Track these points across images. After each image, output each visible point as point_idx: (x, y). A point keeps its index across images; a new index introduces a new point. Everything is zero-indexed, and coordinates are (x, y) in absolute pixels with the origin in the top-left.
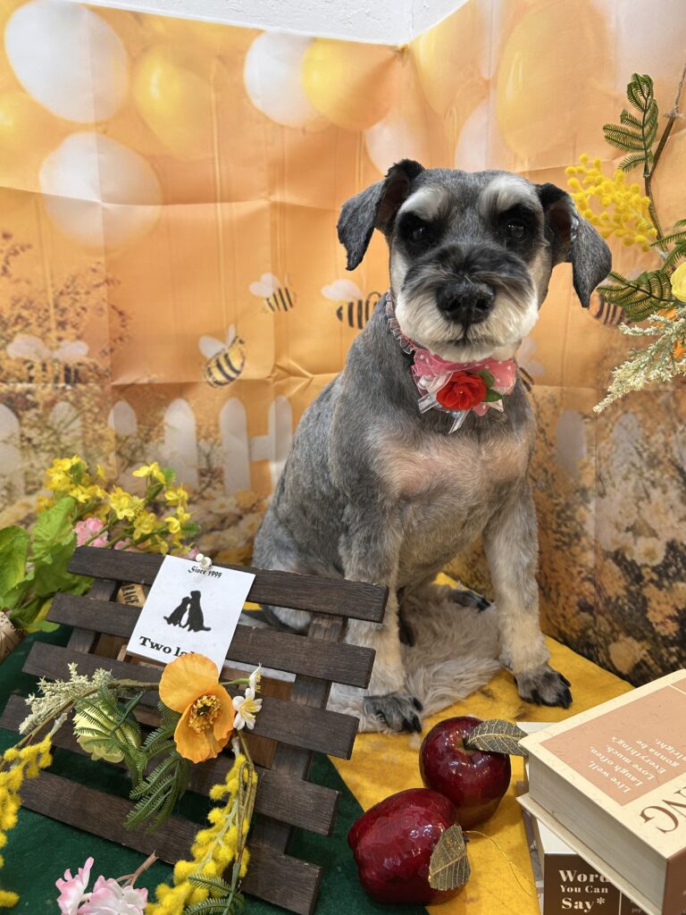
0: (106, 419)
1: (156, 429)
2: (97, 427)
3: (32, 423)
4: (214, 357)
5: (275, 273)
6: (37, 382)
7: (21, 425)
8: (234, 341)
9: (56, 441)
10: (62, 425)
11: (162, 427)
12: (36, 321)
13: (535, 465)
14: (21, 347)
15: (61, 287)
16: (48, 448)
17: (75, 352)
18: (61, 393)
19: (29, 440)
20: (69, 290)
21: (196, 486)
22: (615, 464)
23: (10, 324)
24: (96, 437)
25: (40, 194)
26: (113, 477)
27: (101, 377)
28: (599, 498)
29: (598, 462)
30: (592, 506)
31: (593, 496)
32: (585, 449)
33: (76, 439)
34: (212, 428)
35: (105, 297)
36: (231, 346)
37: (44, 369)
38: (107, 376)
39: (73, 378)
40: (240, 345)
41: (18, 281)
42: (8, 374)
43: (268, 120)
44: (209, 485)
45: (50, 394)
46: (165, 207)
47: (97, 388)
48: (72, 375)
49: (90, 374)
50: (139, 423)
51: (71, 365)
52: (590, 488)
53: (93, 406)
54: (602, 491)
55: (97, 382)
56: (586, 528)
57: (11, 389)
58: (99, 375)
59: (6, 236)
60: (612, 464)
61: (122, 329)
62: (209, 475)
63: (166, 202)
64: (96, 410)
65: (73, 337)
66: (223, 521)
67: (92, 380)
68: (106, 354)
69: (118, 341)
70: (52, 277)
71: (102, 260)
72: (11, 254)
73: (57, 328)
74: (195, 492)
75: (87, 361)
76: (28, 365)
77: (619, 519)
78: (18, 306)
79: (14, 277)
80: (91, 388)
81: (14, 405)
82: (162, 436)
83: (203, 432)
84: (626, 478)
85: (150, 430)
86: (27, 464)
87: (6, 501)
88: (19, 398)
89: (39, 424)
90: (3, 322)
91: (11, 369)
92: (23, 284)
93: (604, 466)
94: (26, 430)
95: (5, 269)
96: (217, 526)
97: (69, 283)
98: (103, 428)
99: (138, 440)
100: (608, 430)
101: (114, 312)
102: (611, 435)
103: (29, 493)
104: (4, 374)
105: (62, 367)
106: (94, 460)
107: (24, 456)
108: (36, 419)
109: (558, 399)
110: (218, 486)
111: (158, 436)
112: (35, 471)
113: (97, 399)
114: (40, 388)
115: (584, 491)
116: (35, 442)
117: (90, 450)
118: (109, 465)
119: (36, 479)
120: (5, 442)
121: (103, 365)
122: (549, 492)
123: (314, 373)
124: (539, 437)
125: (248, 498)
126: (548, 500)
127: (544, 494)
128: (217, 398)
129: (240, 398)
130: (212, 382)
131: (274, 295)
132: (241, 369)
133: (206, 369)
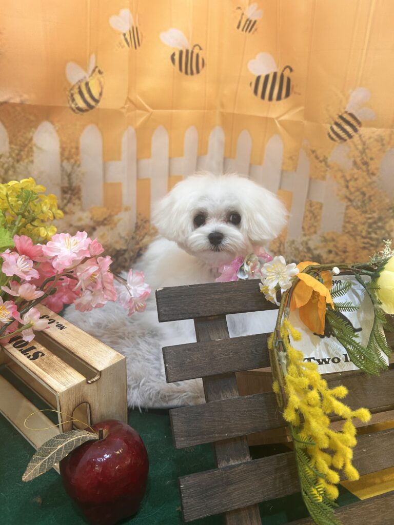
1: (26, 149)
4: (77, 83)
8: (94, 71)
11: (31, 148)
13: (353, 190)
21: (60, 201)
34: (73, 151)
40: (99, 76)
44: (69, 202)
50: (11, 143)
62: (70, 192)
82: (32, 156)
83: (66, 154)
85: (21, 150)
99: (10, 159)
110: (77, 202)
111: (27, 157)
122: (364, 209)
123: (153, 108)
124: (361, 168)
125: (100, 213)
126: (361, 215)
127: (359, 210)
128: (78, 123)
129: (97, 125)
130: (74, 108)
131: (130, 31)
132: (100, 98)
133: (70, 95)
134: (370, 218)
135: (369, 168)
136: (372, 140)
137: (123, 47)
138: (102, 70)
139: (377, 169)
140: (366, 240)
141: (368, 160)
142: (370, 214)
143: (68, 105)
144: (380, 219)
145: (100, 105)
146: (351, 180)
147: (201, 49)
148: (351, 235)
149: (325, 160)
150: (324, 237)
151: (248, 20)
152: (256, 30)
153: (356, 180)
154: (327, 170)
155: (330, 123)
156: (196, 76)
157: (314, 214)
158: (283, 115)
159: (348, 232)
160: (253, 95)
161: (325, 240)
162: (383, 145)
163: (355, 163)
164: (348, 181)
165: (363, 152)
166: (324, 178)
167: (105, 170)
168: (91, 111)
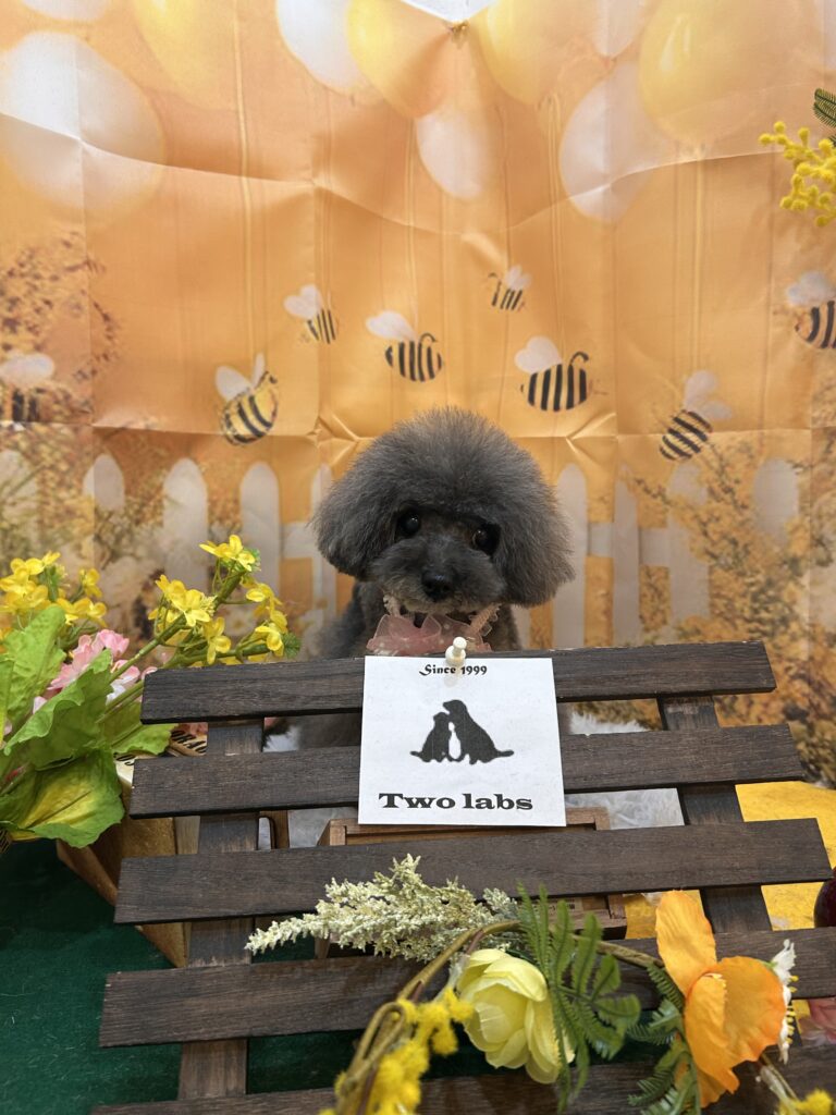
0: (80, 481)
1: (152, 503)
2: (63, 494)
4: (236, 398)
8: (262, 378)
10: (7, 490)
11: (160, 501)
13: (715, 538)
15: (11, 263)
17: (33, 371)
18: (8, 436)
20: (24, 270)
24: (61, 511)
27: (75, 414)
28: (818, 569)
29: (816, 523)
30: (805, 580)
31: (807, 567)
32: (795, 508)
33: (29, 513)
34: (230, 505)
35: (85, 287)
36: (259, 385)
38: (84, 412)
39: (26, 413)
40: (271, 386)
46: (170, 168)
47: (66, 431)
48: (25, 409)
49: (56, 408)
50: (128, 492)
51: (24, 390)
52: (803, 557)
53: (57, 461)
54: (824, 557)
55: (67, 421)
56: (797, 609)
58: (73, 410)
61: (108, 343)
63: (170, 162)
64: (63, 467)
65: (31, 346)
67: (58, 418)
69: (103, 360)
71: (80, 228)
73: (2, 330)
75: (52, 386)
80: (57, 432)
82: (161, 514)
83: (218, 511)
85: (143, 505)
93: (828, 525)
97: (24, 258)
98: (74, 497)
99: (125, 519)
101: (98, 314)
105: (9, 392)
109: (756, 446)
111: (153, 516)
113: (66, 449)
115: (794, 563)
117: (49, 532)
118: (81, 557)
121: (79, 394)
122: (740, 569)
123: (360, 435)
124: (723, 499)
126: (736, 580)
127: (731, 572)
128: (238, 460)
129: (270, 463)
130: (231, 437)
131: (318, 317)
132: (273, 420)
133: (224, 416)
134: (752, 584)
135: (736, 497)
136: (732, 451)
137: (308, 340)
138: (275, 377)
139: (748, 497)
140: (753, 626)
141: (732, 485)
142: (752, 576)
143: (221, 433)
144: (770, 583)
145: (275, 431)
146: (709, 520)
147: (433, 340)
148: (727, 619)
149: (661, 493)
150: (680, 629)
151: (508, 291)
152: (523, 304)
153: (718, 519)
154: (667, 510)
155: (661, 432)
156: (428, 382)
157: (656, 590)
158: (579, 430)
159: (721, 614)
160: (528, 405)
161: (684, 634)
162: (751, 457)
163: (711, 492)
164: (705, 524)
165: (721, 472)
166: (663, 524)
167: (283, 536)
168: (259, 441)
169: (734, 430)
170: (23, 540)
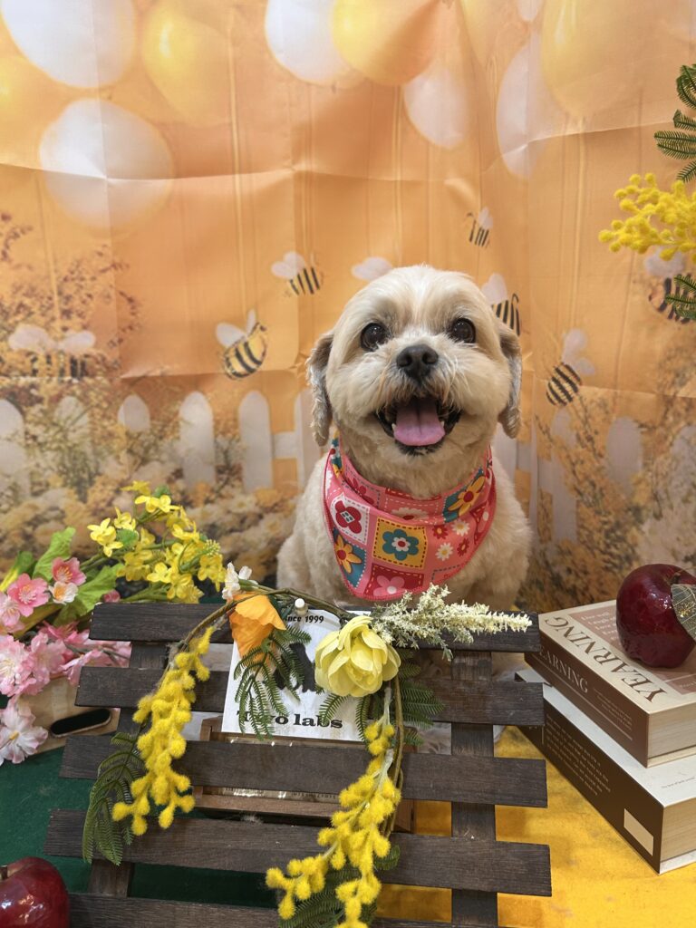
0: (116, 414)
1: (171, 424)
2: (106, 423)
3: (36, 420)
4: (233, 345)
5: (299, 251)
6: (42, 375)
7: (25, 421)
8: (255, 328)
9: (62, 439)
10: (69, 422)
11: (177, 423)
12: (40, 309)
13: (581, 477)
14: (24, 337)
15: (65, 273)
16: (54, 446)
17: (81, 343)
18: (67, 388)
19: (34, 438)
20: (74, 276)
21: (213, 484)
22: (674, 483)
23: (12, 313)
24: (105, 434)
25: (40, 171)
26: (125, 477)
27: (110, 370)
28: (654, 520)
29: (654, 479)
30: (645, 528)
31: (648, 516)
32: (640, 463)
33: (84, 436)
34: (231, 423)
35: (112, 283)
36: (251, 334)
37: (49, 362)
38: (115, 369)
39: (79, 371)
40: (261, 333)
41: (18, 266)
42: (10, 367)
43: (291, 77)
44: (226, 483)
45: (55, 388)
46: (179, 180)
47: (105, 382)
48: (78, 368)
49: (97, 366)
50: (152, 418)
51: (77, 357)
52: (645, 507)
53: (101, 401)
54: (658, 513)
55: (105, 375)
56: (638, 551)
57: (13, 383)
58: (108, 368)
59: (6, 218)
60: (670, 482)
61: (132, 318)
62: (227, 471)
63: (178, 175)
64: (105, 405)
65: (79, 327)
66: (242, 521)
67: (99, 373)
68: (114, 345)
69: (128, 331)
70: (55, 261)
71: (108, 242)
72: (10, 237)
73: (61, 318)
74: (212, 491)
75: (94, 352)
76: (32, 357)
77: (677, 546)
78: (20, 294)
79: (15, 262)
80: (99, 382)
81: (18, 400)
82: (178, 431)
83: (221, 428)
84: (685, 501)
85: (164, 426)
86: (32, 464)
87: (12, 502)
88: (23, 393)
89: (44, 421)
90: (4, 311)
91: (13, 362)
92: (24, 270)
93: (661, 483)
94: (31, 427)
95: (4, 254)
96: (237, 527)
97: (73, 268)
98: (112, 425)
99: (152, 437)
100: (668, 443)
101: (122, 298)
102: (671, 450)
103: (36, 494)
104: (6, 367)
105: (68, 359)
106: (103, 459)
107: (29, 455)
108: (41, 415)
109: (610, 404)
110: (237, 483)
111: (172, 432)
112: (40, 471)
113: (106, 394)
114: (44, 382)
115: (637, 510)
116: (40, 439)
117: (99, 448)
118: (120, 464)
119: (42, 479)
120: (9, 440)
121: (111, 356)
122: (597, 508)
124: (586, 446)
125: (269, 496)
126: (594, 516)
127: (591, 509)
128: (236, 391)
129: (261, 390)
130: (231, 374)
131: (300, 275)
132: (263, 359)
133: (224, 359)
134: (605, 523)
135: (595, 446)
136: (594, 405)
137: (290, 295)
138: (265, 326)
139: (604, 448)
141: (593, 435)
142: (605, 516)
143: (222, 371)
144: (618, 525)
146: (577, 462)
148: (589, 548)
149: (547, 432)
150: (559, 547)
151: (480, 229)
152: (489, 243)
154: (550, 447)
157: (545, 510)
159: (584, 543)
161: (561, 552)
163: (579, 438)
164: (573, 464)
165: (585, 422)
166: (549, 458)
167: (273, 443)
168: (252, 376)
169: (597, 386)
170: (82, 453)
